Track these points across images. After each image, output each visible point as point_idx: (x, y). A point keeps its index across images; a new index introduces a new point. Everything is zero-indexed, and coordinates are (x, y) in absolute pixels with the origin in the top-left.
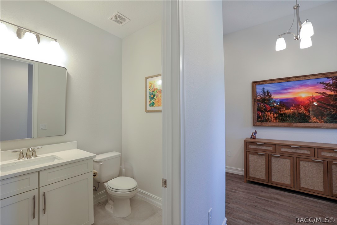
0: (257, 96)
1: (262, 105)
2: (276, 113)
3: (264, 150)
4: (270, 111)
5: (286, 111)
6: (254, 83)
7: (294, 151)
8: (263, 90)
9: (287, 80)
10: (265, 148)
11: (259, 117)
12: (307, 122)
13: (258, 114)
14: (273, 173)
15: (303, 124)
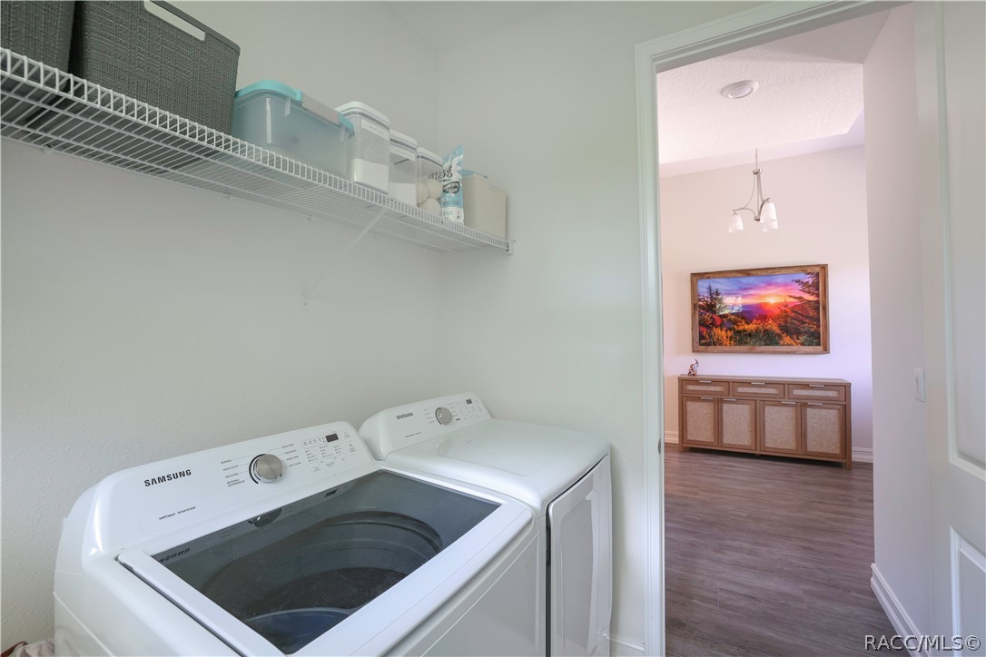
0: (700, 300)
1: (707, 316)
2: (730, 329)
3: (710, 393)
4: (721, 326)
5: (746, 327)
6: (693, 275)
7: (755, 390)
8: (710, 288)
9: (747, 273)
10: (712, 388)
11: (702, 337)
12: (777, 344)
13: (700, 332)
14: (724, 430)
15: (771, 348)
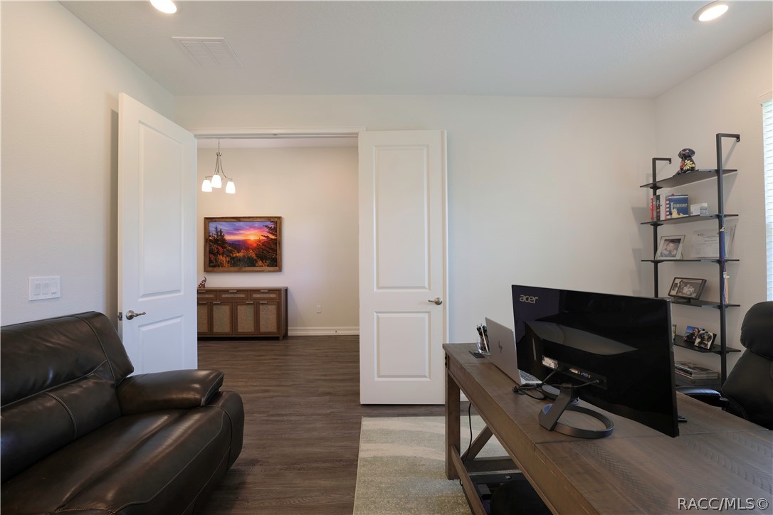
0: (210, 236)
1: (214, 247)
2: (228, 256)
3: (207, 299)
4: (223, 254)
5: (238, 255)
6: (206, 218)
7: (232, 296)
8: (216, 228)
9: (238, 219)
10: (207, 296)
11: (210, 261)
12: (255, 266)
13: (210, 258)
14: (214, 323)
15: (251, 268)
